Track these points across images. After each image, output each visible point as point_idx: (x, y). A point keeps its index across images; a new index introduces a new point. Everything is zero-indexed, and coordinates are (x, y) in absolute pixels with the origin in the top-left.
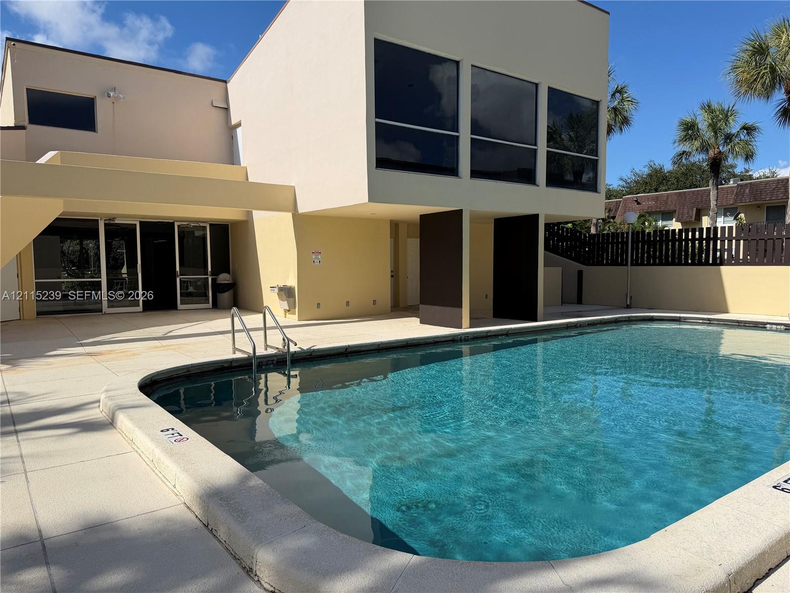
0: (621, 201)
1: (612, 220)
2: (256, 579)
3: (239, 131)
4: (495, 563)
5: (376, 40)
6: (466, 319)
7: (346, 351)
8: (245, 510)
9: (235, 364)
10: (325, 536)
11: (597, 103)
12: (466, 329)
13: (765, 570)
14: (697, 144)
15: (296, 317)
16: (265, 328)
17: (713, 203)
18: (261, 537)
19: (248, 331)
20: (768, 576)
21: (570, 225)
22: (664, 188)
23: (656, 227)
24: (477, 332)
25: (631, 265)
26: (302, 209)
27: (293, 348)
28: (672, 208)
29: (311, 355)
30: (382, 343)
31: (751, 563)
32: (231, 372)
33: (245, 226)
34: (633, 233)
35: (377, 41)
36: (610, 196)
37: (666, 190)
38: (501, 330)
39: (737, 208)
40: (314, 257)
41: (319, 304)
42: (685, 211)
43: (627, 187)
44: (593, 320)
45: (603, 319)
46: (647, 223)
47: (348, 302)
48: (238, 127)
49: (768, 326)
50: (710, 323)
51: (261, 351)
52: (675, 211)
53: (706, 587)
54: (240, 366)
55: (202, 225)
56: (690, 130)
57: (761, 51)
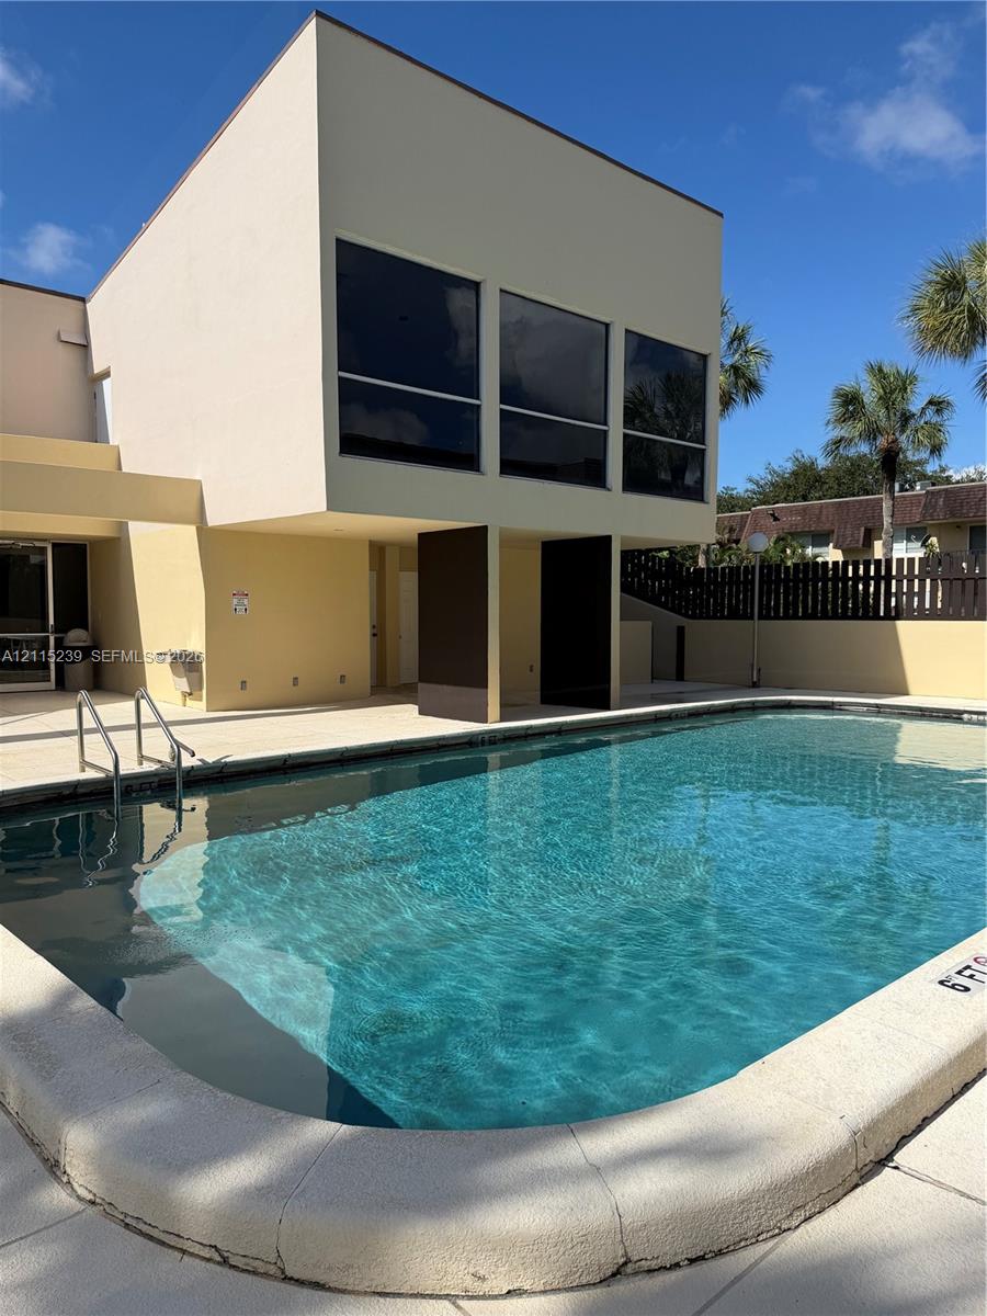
0: (748, 515)
1: (734, 545)
2: (65, 1179)
3: (106, 383)
4: (478, 1132)
5: (339, 241)
6: (494, 708)
7: (284, 764)
8: (55, 1055)
9: (81, 791)
10: (193, 1097)
11: (704, 358)
12: (494, 724)
13: (916, 1120)
14: (860, 426)
15: (204, 704)
16: (139, 726)
17: (887, 520)
18: (76, 1104)
19: (104, 730)
20: (921, 1131)
21: (665, 553)
22: (817, 495)
23: (803, 556)
24: (510, 729)
25: (760, 618)
26: (214, 519)
27: (187, 761)
28: (827, 527)
29: (221, 772)
30: (347, 750)
31: (891, 1111)
32: (76, 803)
33: (114, 549)
34: (761, 568)
35: (341, 244)
36: (733, 507)
37: (820, 499)
38: (550, 725)
39: (925, 528)
40: (235, 601)
41: (244, 683)
42: (848, 532)
43: (760, 493)
44: (697, 707)
45: (713, 705)
46: (788, 551)
47: (296, 679)
48: (105, 379)
49: (966, 716)
50: (879, 712)
51: (129, 766)
52: (833, 532)
53: (817, 1156)
54: (90, 794)
55: (38, 544)
56: (850, 403)
57: (953, 284)
